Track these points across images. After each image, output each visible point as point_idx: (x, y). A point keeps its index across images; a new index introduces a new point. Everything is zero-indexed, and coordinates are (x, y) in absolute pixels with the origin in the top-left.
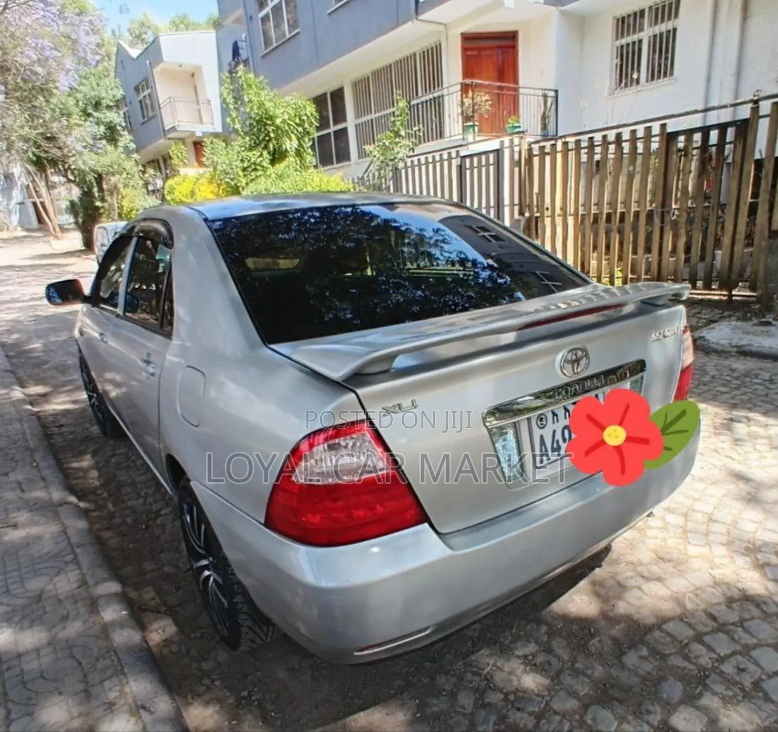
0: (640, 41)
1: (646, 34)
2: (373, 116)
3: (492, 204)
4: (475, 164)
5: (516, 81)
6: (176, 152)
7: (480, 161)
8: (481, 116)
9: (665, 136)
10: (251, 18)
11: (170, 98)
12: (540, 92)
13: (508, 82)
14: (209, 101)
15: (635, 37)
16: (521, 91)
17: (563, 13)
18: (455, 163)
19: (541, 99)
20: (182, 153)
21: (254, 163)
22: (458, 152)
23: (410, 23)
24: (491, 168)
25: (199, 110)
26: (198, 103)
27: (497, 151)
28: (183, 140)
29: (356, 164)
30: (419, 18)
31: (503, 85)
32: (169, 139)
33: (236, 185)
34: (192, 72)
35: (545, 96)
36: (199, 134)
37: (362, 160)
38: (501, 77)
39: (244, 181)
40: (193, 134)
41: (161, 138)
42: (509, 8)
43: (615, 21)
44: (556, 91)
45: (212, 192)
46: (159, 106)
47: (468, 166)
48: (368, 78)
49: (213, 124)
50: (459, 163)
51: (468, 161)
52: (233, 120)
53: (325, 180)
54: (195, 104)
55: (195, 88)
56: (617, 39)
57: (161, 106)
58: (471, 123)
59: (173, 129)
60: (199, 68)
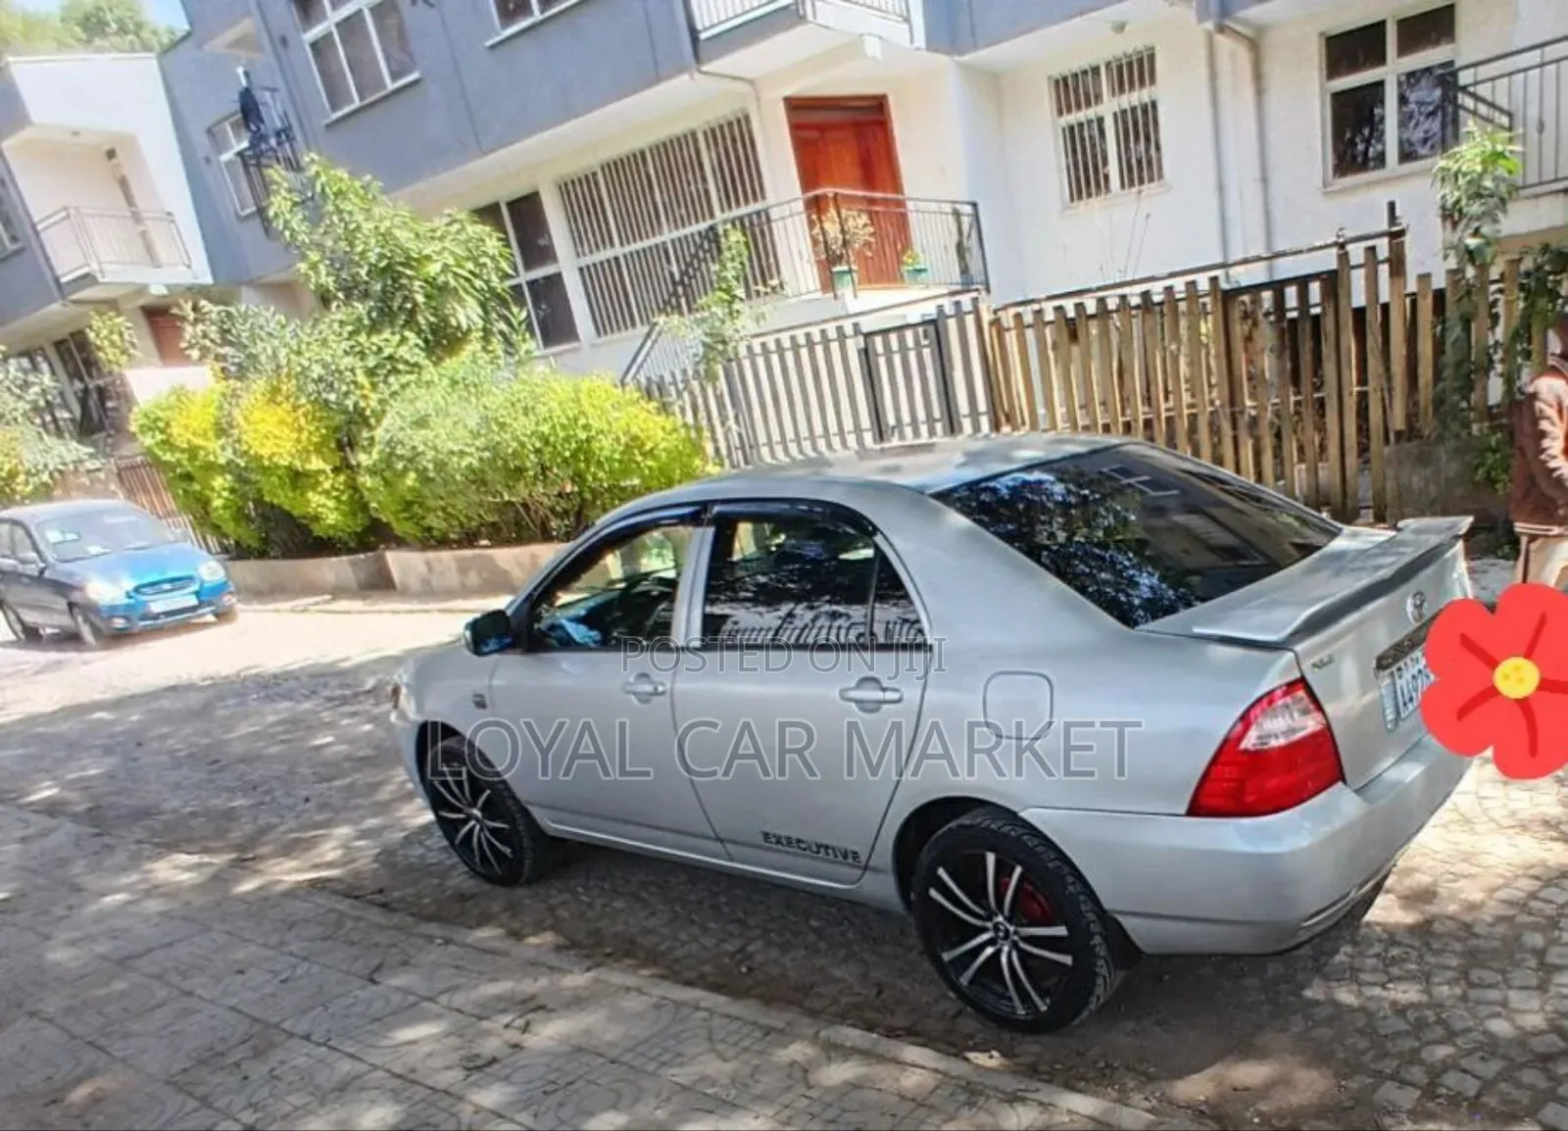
0: (1101, 120)
1: (1109, 107)
2: (619, 250)
3: (937, 414)
4: (895, 345)
5: (896, 185)
6: (104, 332)
7: (902, 341)
8: (859, 254)
9: (1219, 297)
10: (284, 41)
11: (65, 209)
12: (948, 208)
13: (884, 190)
14: (169, 214)
15: (1091, 113)
16: (910, 205)
17: (965, 68)
18: (853, 346)
19: (951, 219)
20: (121, 334)
21: (390, 358)
22: (856, 326)
23: (685, 77)
24: (926, 352)
25: (144, 235)
26: (137, 218)
27: (933, 322)
28: (111, 305)
29: (593, 346)
30: (704, 68)
31: (878, 195)
32: (75, 302)
33: (356, 405)
34: (107, 147)
35: (957, 214)
36: (158, 290)
37: (604, 338)
38: (869, 180)
39: (374, 397)
40: (142, 290)
41: (53, 301)
42: (874, 58)
43: (1053, 84)
44: (974, 205)
45: (282, 422)
46: (34, 226)
47: (880, 348)
48: (594, 174)
49: (189, 267)
50: (862, 345)
51: (878, 340)
52: (314, 267)
53: (585, 385)
54: (131, 222)
55: (123, 183)
56: (1060, 113)
57: (39, 227)
58: (845, 268)
59: (88, 279)
60: (130, 141)
